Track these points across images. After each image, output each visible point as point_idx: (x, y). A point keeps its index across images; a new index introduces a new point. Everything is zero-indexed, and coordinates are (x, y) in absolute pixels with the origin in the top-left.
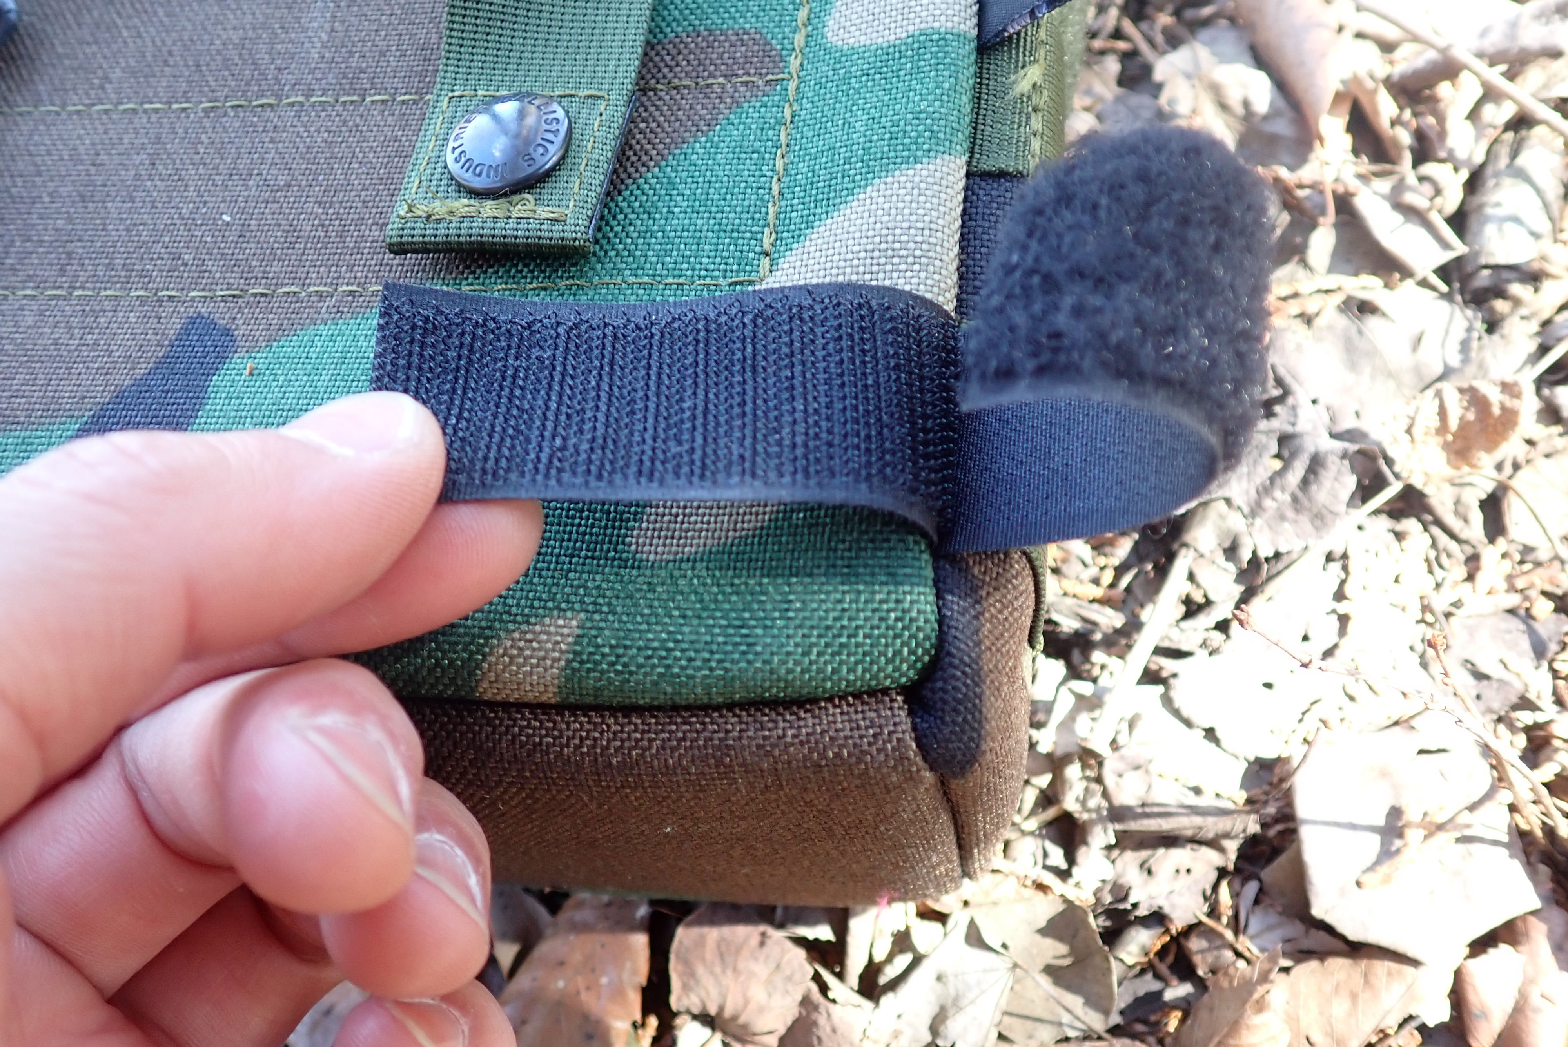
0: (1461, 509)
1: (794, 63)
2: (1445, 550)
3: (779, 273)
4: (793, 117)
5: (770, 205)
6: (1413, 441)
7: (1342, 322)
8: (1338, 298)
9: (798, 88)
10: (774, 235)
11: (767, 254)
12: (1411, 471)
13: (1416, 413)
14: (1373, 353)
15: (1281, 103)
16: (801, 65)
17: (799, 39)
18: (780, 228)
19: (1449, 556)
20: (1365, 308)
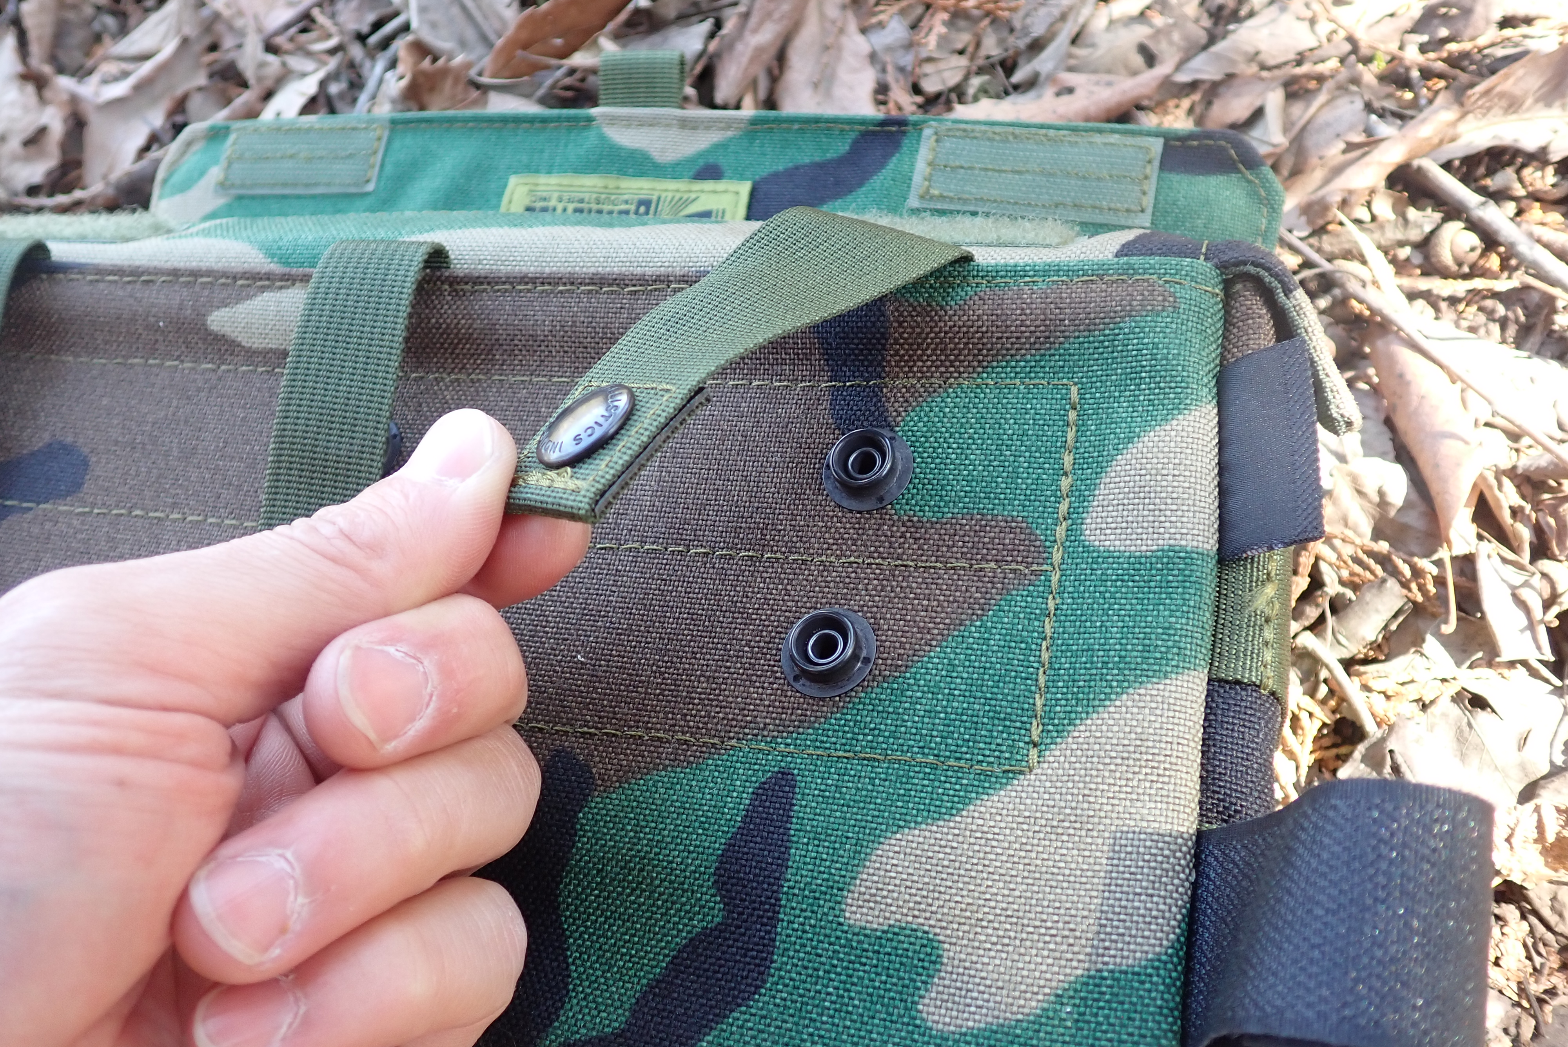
0: (1556, 905)
1: (1057, 556)
2: (1540, 939)
3: (1046, 765)
4: (1056, 609)
5: (1037, 696)
6: (1512, 848)
7: (1455, 711)
8: (1453, 688)
9: (1060, 581)
10: (1041, 727)
11: (1035, 745)
12: (1511, 870)
13: (1516, 825)
14: (1481, 748)
15: (1415, 497)
16: (1063, 558)
17: (1061, 531)
18: (1046, 721)
19: (1545, 945)
20: (1478, 702)
